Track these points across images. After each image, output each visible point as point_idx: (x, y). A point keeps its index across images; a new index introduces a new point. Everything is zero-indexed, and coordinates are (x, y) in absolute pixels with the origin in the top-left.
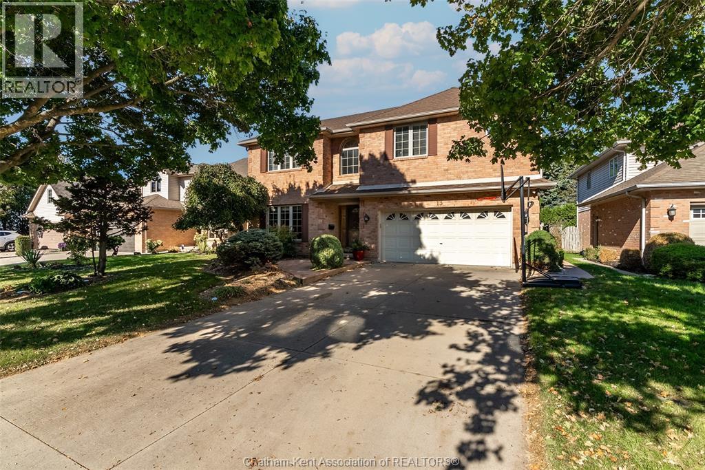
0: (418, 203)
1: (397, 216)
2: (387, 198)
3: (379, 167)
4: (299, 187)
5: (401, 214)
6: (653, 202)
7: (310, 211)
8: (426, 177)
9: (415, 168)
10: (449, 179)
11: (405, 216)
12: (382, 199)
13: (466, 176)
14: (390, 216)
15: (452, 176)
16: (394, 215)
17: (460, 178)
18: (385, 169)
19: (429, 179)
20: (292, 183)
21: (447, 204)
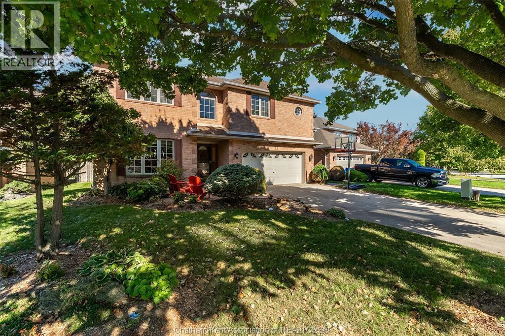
0: (266, 147)
1: (250, 154)
2: (248, 142)
3: (242, 119)
4: (171, 123)
5: (252, 154)
6: (331, 154)
7: (184, 147)
8: (270, 131)
9: (264, 124)
10: (281, 135)
11: (254, 155)
12: (245, 142)
13: (288, 134)
14: (245, 154)
15: (282, 133)
16: (247, 153)
17: (285, 135)
18: (246, 121)
19: (271, 133)
20: (163, 117)
21: (280, 149)
